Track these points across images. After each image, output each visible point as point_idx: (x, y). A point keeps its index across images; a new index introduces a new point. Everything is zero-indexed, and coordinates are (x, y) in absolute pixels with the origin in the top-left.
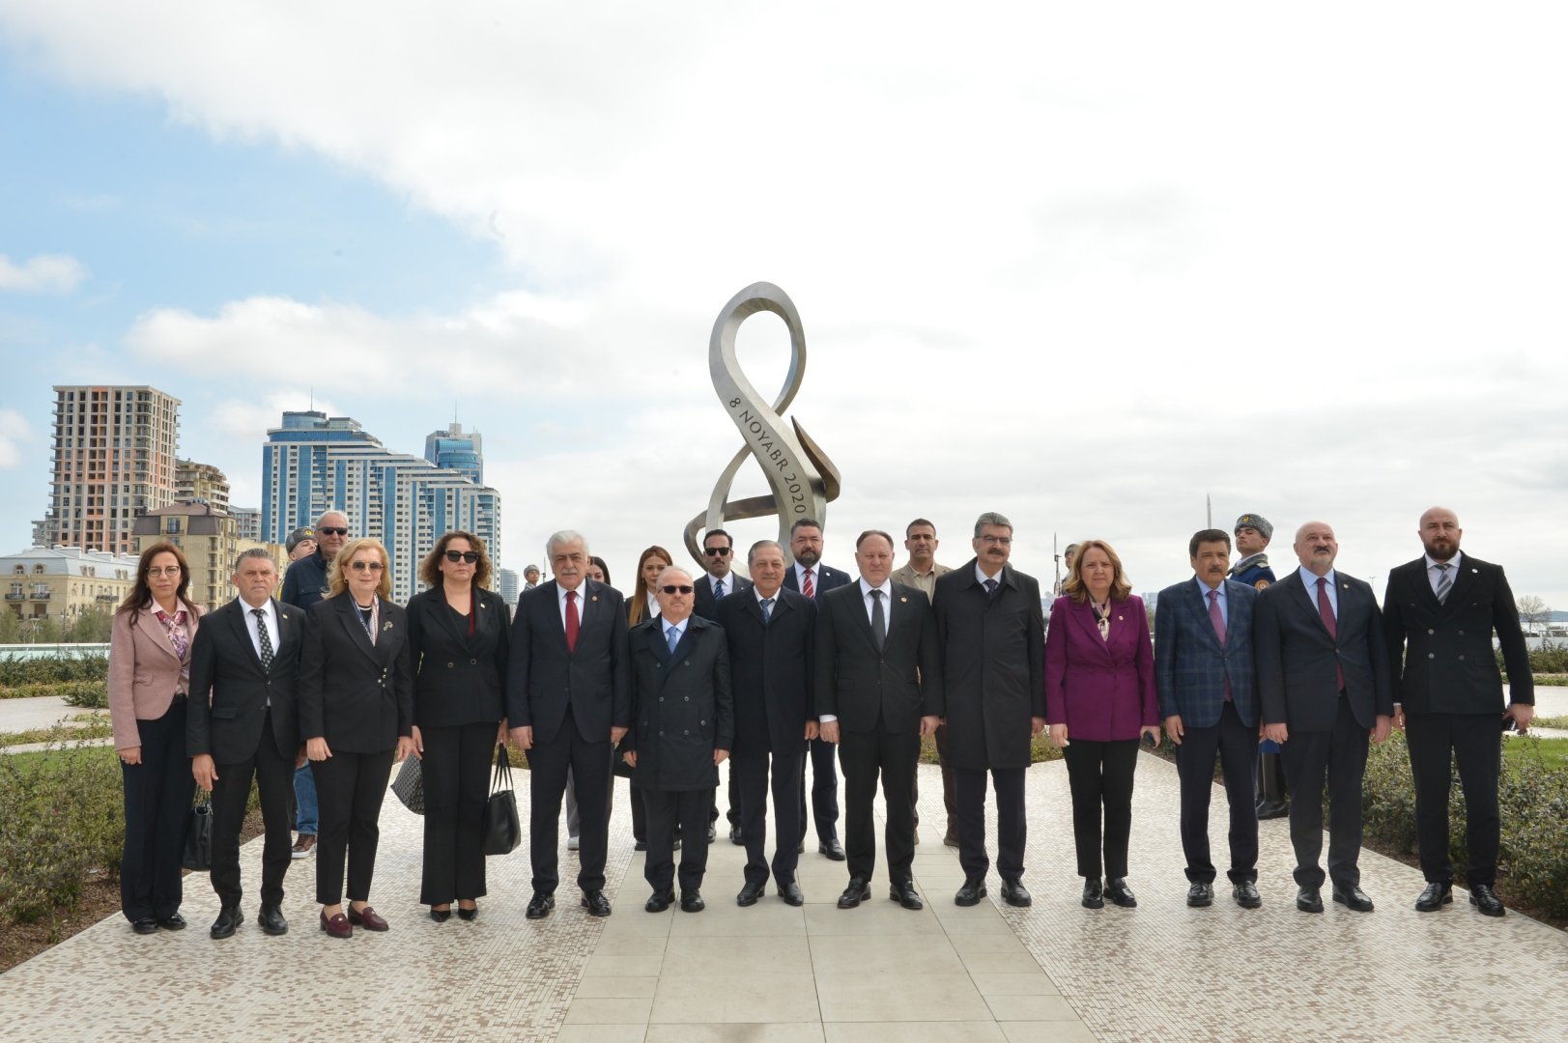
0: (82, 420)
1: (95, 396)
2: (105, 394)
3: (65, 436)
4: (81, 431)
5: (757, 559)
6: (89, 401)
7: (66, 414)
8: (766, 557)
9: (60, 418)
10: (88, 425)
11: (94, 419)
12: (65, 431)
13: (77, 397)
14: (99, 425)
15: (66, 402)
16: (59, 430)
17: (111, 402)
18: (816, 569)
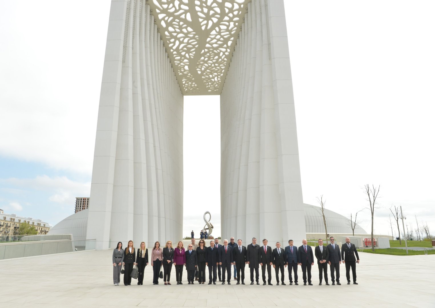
0: (81, 204)
1: (84, 199)
2: (86, 199)
3: (77, 207)
4: (81, 206)
5: (211, 243)
6: (82, 200)
7: (78, 203)
8: (212, 243)
9: (77, 204)
10: (82, 205)
11: (83, 204)
12: (77, 206)
13: (80, 199)
14: (84, 205)
15: (78, 201)
16: (76, 206)
17: (87, 201)
18: (218, 244)
